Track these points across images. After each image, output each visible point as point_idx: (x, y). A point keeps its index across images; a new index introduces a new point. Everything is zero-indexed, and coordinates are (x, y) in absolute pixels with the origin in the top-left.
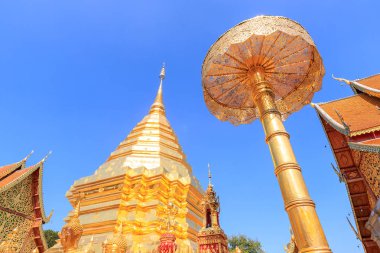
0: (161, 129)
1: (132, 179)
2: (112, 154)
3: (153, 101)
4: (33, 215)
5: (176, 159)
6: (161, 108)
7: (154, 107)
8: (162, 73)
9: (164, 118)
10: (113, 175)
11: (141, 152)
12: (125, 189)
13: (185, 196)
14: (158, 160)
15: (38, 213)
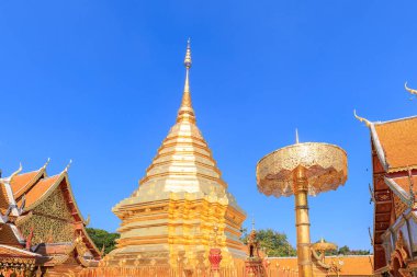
0: (194, 144)
1: (176, 202)
2: (148, 174)
3: (180, 104)
4: (72, 219)
5: (213, 178)
6: (191, 113)
7: (183, 112)
8: (188, 60)
9: (195, 128)
10: (157, 198)
11: (178, 173)
12: (170, 210)
13: (223, 214)
14: (197, 182)
15: (77, 218)
